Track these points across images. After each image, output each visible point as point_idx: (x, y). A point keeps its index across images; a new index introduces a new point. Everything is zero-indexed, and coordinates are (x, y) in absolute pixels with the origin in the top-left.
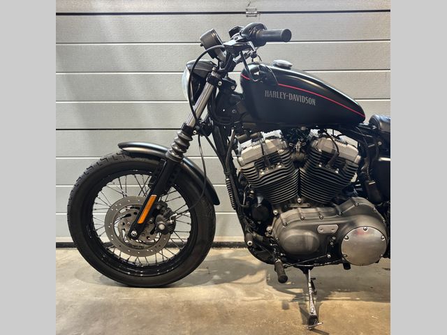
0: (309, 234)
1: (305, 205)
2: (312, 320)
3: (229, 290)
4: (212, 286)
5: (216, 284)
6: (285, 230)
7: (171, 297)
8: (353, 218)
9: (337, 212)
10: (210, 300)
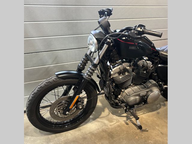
0: (137, 97)
1: (133, 86)
2: (140, 127)
3: (102, 122)
4: (93, 121)
5: (94, 120)
6: (129, 97)
7: (82, 132)
8: (151, 89)
9: (145, 87)
10: (99, 129)
